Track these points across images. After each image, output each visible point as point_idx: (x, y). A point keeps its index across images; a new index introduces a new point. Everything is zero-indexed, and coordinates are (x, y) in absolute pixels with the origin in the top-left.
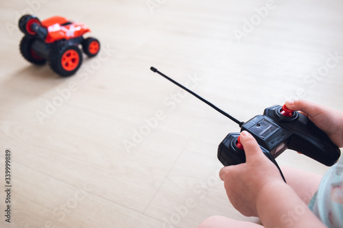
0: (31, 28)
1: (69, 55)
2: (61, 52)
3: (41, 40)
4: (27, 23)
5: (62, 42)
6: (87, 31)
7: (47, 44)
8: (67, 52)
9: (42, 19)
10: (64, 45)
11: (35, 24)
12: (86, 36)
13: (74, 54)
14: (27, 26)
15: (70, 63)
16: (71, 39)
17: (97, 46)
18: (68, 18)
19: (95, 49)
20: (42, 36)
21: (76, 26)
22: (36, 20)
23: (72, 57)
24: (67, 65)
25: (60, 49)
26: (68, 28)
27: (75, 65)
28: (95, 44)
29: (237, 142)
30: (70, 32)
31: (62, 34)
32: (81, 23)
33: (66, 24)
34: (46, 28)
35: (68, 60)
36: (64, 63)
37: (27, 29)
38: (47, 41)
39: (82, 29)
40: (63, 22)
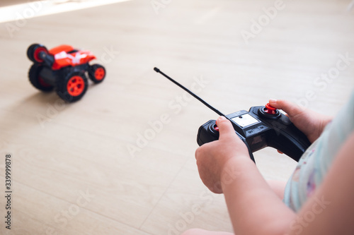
0: (39, 57)
1: (74, 81)
2: (67, 78)
3: (48, 67)
4: (35, 52)
5: (68, 69)
6: (93, 58)
7: (54, 71)
8: (73, 78)
9: (49, 47)
10: (69, 72)
11: (42, 52)
12: (91, 63)
13: (80, 80)
14: (35, 54)
15: (76, 88)
16: (77, 66)
17: (102, 73)
18: (75, 47)
19: (101, 75)
20: (49, 64)
21: (82, 54)
22: (44, 48)
23: (78, 82)
24: (73, 90)
25: (66, 75)
26: (74, 56)
27: (80, 91)
28: (100, 71)
29: (216, 126)
30: (77, 59)
31: (68, 61)
32: (87, 51)
33: (72, 52)
34: (53, 56)
35: (74, 85)
36: (69, 89)
37: (35, 57)
38: (53, 68)
39: (88, 56)
40: (69, 50)
